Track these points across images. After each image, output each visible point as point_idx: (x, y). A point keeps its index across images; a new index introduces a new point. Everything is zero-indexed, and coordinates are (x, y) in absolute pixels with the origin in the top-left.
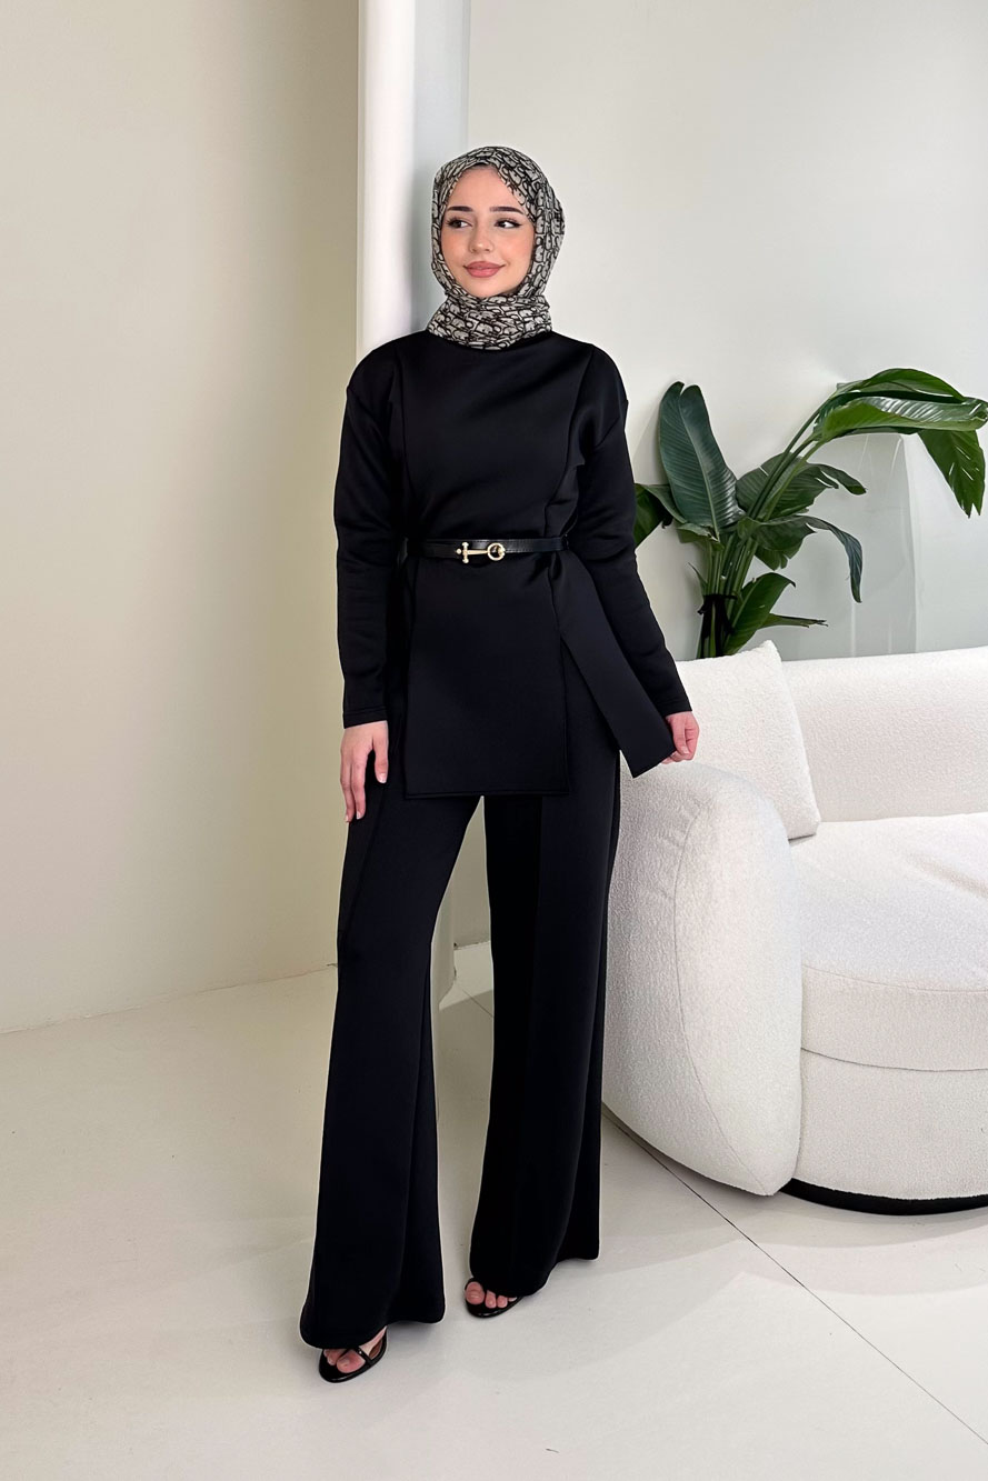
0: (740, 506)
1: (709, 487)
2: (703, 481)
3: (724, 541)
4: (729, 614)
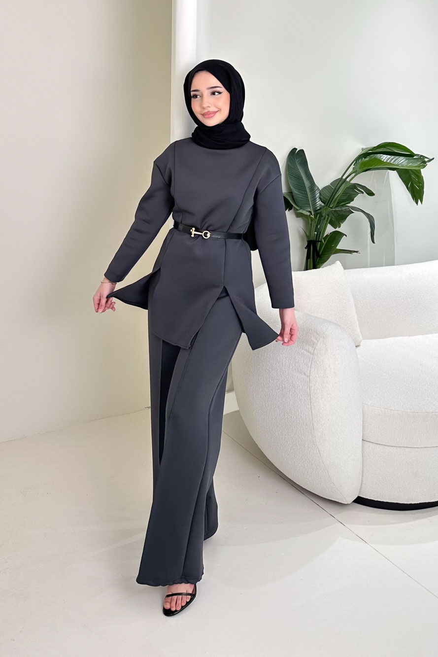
0: (322, 202)
1: (309, 193)
2: (306, 191)
3: (315, 217)
4: (318, 249)
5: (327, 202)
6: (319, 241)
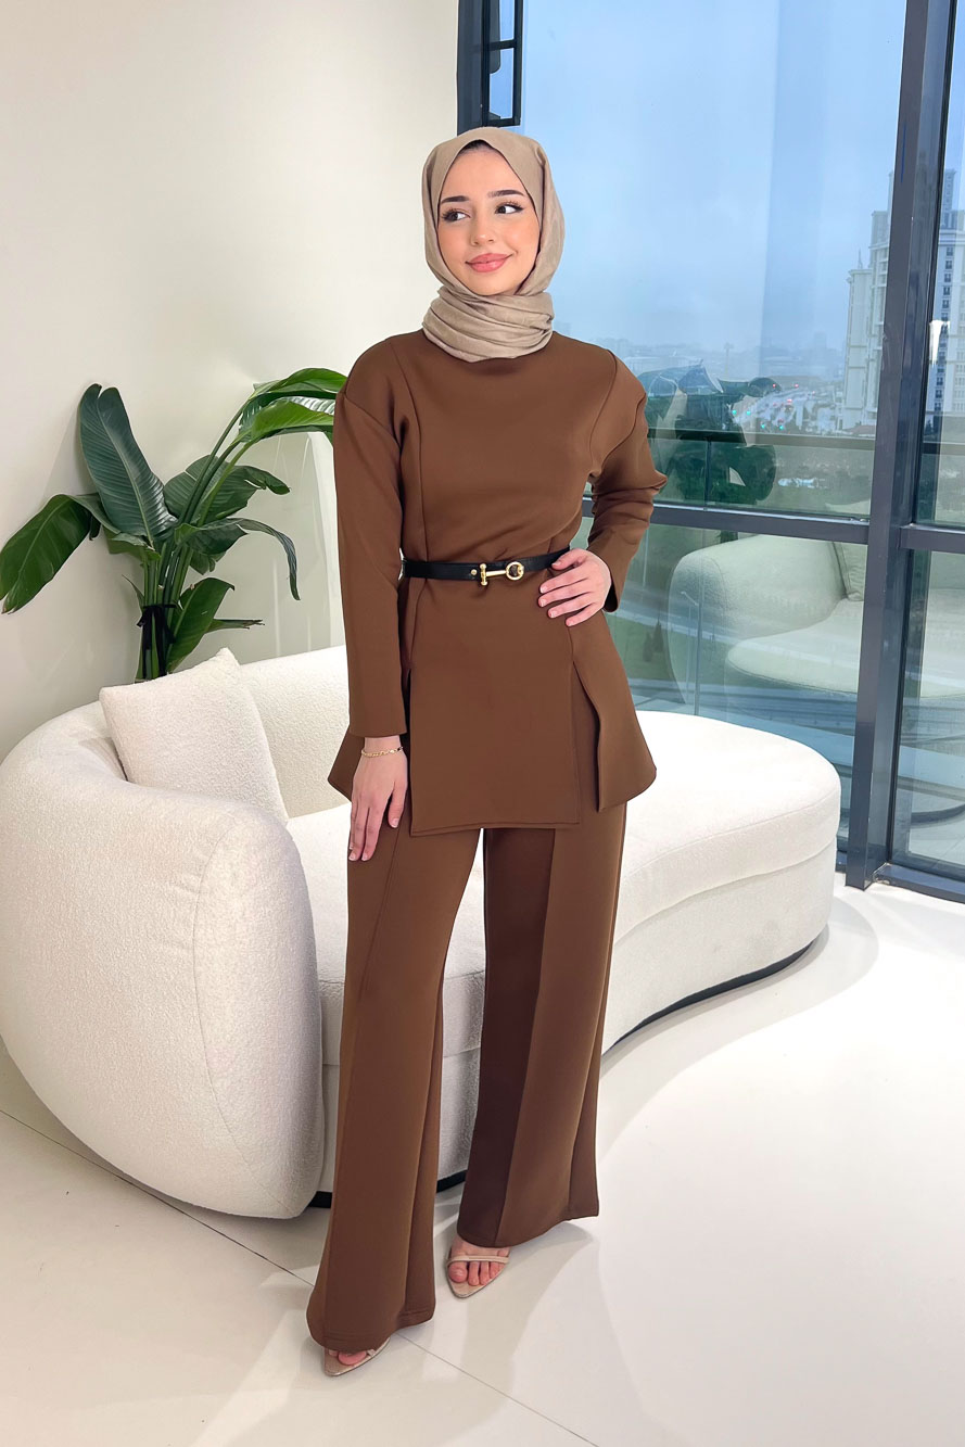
0: (170, 513)
1: (138, 494)
2: (132, 488)
3: (159, 549)
4: (169, 624)
5: (184, 514)
6: (169, 606)
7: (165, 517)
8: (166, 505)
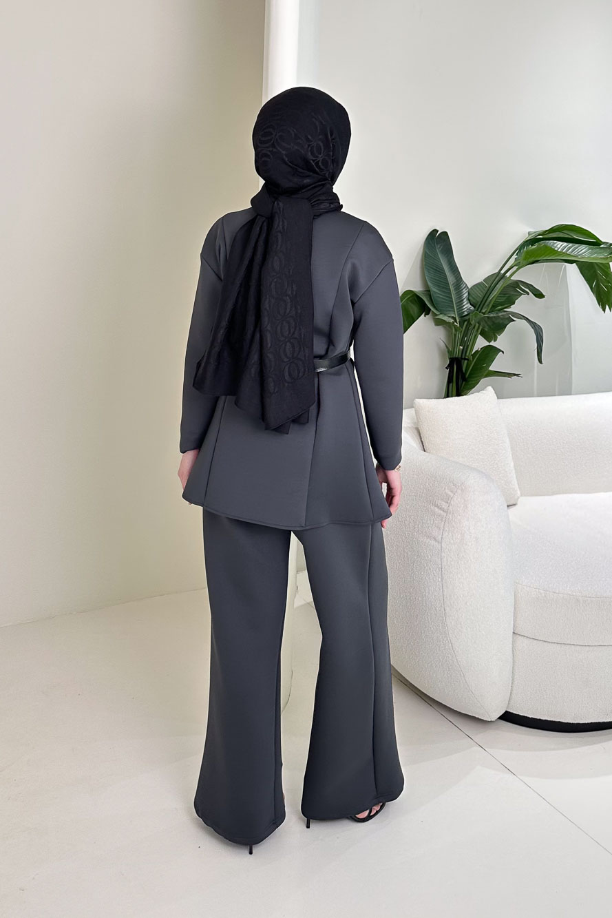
1: (453, 292)
2: (450, 289)
3: (461, 325)
4: (464, 369)
5: (477, 306)
6: (465, 359)
7: (467, 306)
8: (469, 300)
